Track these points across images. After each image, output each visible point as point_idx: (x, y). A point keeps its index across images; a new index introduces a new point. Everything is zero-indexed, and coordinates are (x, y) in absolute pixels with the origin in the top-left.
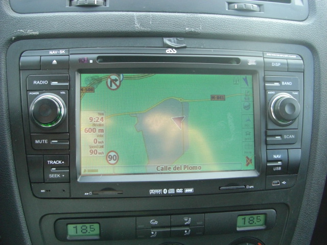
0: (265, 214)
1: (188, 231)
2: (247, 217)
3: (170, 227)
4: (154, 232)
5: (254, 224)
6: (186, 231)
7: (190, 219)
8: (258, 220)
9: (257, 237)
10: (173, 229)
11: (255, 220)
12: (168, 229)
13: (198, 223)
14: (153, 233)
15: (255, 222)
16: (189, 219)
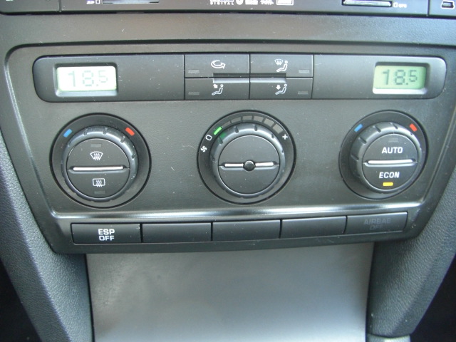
0: (426, 66)
1: (282, 85)
2: (393, 69)
3: (250, 76)
4: (219, 85)
5: (404, 85)
6: (278, 87)
7: (286, 62)
8: (412, 78)
9: (409, 111)
10: (254, 81)
11: (406, 78)
12: (246, 81)
13: (300, 72)
14: (216, 86)
15: (406, 81)
16: (284, 63)
